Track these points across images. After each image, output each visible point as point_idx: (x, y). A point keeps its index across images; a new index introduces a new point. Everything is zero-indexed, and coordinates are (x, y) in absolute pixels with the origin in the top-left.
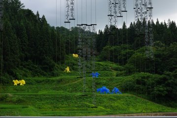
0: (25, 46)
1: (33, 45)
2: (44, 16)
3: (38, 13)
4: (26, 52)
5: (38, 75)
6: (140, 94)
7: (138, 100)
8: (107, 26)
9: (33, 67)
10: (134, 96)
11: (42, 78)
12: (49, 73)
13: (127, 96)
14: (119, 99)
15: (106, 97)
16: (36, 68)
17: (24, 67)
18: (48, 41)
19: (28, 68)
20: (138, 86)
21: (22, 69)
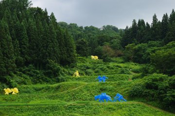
0: (25, 48)
1: (35, 47)
2: (52, 14)
3: (46, 10)
4: (26, 56)
5: (40, 82)
6: (150, 101)
7: (145, 109)
8: (134, 20)
9: (34, 72)
10: (142, 104)
11: (44, 85)
12: (54, 79)
13: (132, 105)
14: (121, 108)
15: (103, 106)
16: (37, 73)
17: (24, 72)
18: (52, 42)
19: (28, 74)
20: (147, 91)
21: (20, 75)
